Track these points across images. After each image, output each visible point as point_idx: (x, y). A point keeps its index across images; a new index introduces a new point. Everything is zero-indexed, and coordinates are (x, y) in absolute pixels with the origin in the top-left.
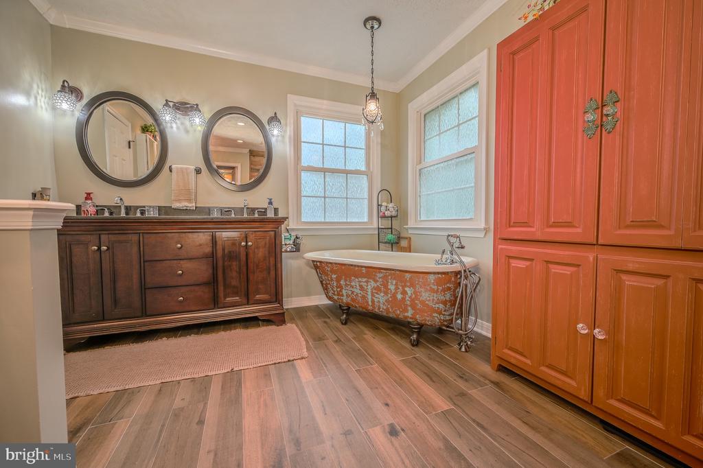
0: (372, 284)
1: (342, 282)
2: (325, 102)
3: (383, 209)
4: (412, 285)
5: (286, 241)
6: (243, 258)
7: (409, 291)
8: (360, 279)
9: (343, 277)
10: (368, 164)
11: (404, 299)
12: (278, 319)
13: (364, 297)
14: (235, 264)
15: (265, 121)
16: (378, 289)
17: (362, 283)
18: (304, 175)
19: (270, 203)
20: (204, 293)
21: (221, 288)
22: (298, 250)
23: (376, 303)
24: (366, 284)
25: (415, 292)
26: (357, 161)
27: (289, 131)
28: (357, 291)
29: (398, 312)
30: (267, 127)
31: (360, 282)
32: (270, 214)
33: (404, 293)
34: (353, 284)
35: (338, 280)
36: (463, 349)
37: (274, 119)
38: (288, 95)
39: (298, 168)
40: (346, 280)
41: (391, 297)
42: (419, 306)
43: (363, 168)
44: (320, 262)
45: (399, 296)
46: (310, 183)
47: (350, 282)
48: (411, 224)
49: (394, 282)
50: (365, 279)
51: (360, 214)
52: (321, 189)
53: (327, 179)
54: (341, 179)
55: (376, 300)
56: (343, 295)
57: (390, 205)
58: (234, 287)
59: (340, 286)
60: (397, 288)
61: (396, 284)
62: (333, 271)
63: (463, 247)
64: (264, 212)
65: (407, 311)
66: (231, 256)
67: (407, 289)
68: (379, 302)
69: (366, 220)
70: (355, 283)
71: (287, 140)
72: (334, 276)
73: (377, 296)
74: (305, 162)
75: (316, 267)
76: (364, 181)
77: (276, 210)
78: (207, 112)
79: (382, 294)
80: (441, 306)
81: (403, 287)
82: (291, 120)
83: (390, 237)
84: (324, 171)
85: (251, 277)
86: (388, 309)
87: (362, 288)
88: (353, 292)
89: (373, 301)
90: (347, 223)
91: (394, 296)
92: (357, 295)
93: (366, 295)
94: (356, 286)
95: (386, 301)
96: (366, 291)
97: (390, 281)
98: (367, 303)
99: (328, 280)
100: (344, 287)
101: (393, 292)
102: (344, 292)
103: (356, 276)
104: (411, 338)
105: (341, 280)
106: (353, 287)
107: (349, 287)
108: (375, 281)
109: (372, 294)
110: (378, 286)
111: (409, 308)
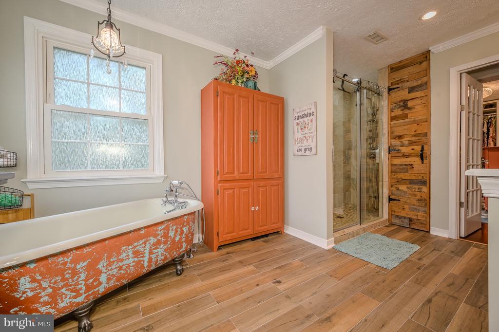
0: (152, 241)
1: (102, 264)
4: (188, 223)
7: (185, 229)
8: (135, 244)
9: (105, 255)
11: (181, 239)
16: (157, 243)
17: (138, 248)
23: (153, 260)
24: (144, 245)
25: (189, 228)
28: (129, 262)
31: (135, 247)
33: (182, 233)
34: (123, 256)
36: (192, 256)
40: (109, 258)
41: (170, 244)
42: (190, 237)
47: (119, 253)
48: (31, 177)
49: (174, 228)
50: (143, 241)
55: (153, 256)
56: (100, 284)
60: (176, 232)
61: (177, 228)
65: (182, 247)
70: (127, 253)
73: (155, 251)
79: (162, 246)
81: (181, 228)
86: (166, 257)
89: (150, 259)
91: (173, 240)
92: (128, 266)
93: (141, 259)
94: (128, 256)
95: (165, 250)
96: (142, 254)
97: (171, 229)
98: (143, 267)
99: (63, 279)
100: (104, 270)
101: (172, 237)
102: (103, 278)
103: (129, 243)
104: (177, 271)
105: (98, 264)
106: (122, 260)
107: (116, 263)
108: (155, 236)
109: (151, 252)
110: (158, 240)
111: (184, 243)
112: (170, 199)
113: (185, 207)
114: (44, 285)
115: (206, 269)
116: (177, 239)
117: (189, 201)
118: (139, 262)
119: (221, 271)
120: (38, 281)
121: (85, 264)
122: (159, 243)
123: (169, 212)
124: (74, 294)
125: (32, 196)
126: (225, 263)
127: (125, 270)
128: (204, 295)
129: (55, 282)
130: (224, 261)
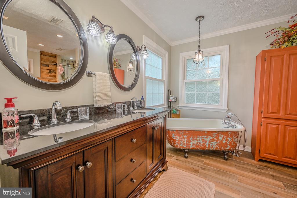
6: (155, 137)
7: (229, 139)
8: (203, 136)
9: (192, 136)
11: (226, 143)
12: (166, 167)
17: (204, 138)
19: (143, 99)
20: (142, 168)
21: (148, 161)
23: (211, 146)
24: (206, 138)
25: (232, 139)
29: (222, 148)
31: (203, 137)
34: (198, 139)
36: (238, 156)
40: (193, 137)
41: (220, 142)
47: (197, 138)
49: (222, 136)
50: (206, 136)
55: (211, 144)
56: (190, 145)
60: (223, 138)
61: (223, 137)
65: (227, 147)
68: (213, 145)
73: (212, 143)
79: (215, 142)
81: (227, 138)
86: (217, 147)
87: (203, 140)
88: (197, 143)
89: (209, 145)
92: (200, 143)
93: (205, 143)
94: (200, 139)
95: (217, 144)
96: (206, 141)
97: (220, 136)
98: (206, 146)
99: (181, 138)
100: (192, 141)
101: (221, 140)
102: (191, 143)
103: (201, 135)
104: (224, 157)
105: (190, 138)
106: (198, 140)
107: (195, 140)
108: (212, 136)
109: (209, 142)
110: (213, 138)
111: (228, 146)
112: (226, 121)
113: (235, 128)
114: (177, 138)
115: (242, 166)
116: (224, 142)
117: (237, 125)
118: (204, 144)
119: (252, 172)
120: (176, 136)
121: (186, 136)
122: (213, 140)
123: (225, 128)
124: (183, 144)
125: (179, 111)
126: (259, 170)
127: (199, 144)
128: (233, 174)
129: (179, 138)
130: (259, 168)
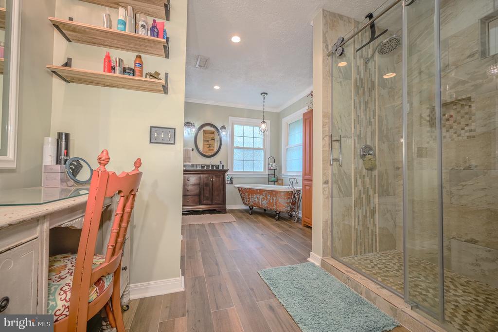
0: (262, 196)
1: (250, 196)
2: (245, 119)
3: (270, 166)
4: (276, 197)
5: (228, 180)
6: (211, 185)
9: (251, 194)
10: (264, 145)
12: (223, 211)
13: (258, 202)
14: (208, 188)
15: (219, 129)
16: (264, 198)
18: (235, 151)
19: (221, 163)
20: (197, 198)
21: (202, 197)
22: (232, 183)
25: (277, 199)
26: (259, 144)
27: (229, 132)
28: (256, 200)
29: (271, 207)
30: (220, 131)
31: (257, 196)
32: (221, 168)
33: (273, 199)
35: (248, 196)
37: (223, 127)
38: (230, 117)
39: (233, 147)
42: (278, 204)
43: (262, 147)
44: (241, 188)
45: (271, 201)
46: (237, 154)
48: (283, 173)
49: (269, 195)
50: (259, 195)
51: (260, 168)
52: (242, 157)
53: (245, 152)
54: (251, 152)
57: (274, 164)
58: (207, 197)
59: (249, 198)
60: (270, 198)
62: (247, 192)
63: (297, 183)
64: (218, 167)
66: (207, 185)
67: (274, 198)
68: (264, 204)
69: (263, 171)
70: (255, 196)
71: (228, 135)
72: (247, 194)
73: (263, 201)
74: (235, 145)
75: (239, 190)
76: (262, 153)
77: (223, 166)
78: (197, 126)
79: (265, 201)
80: (286, 204)
82: (230, 128)
83: (273, 179)
84: (244, 148)
85: (213, 193)
86: (267, 206)
87: (258, 198)
88: (254, 201)
89: (262, 204)
90: (254, 172)
91: (269, 201)
125: (282, 180)
